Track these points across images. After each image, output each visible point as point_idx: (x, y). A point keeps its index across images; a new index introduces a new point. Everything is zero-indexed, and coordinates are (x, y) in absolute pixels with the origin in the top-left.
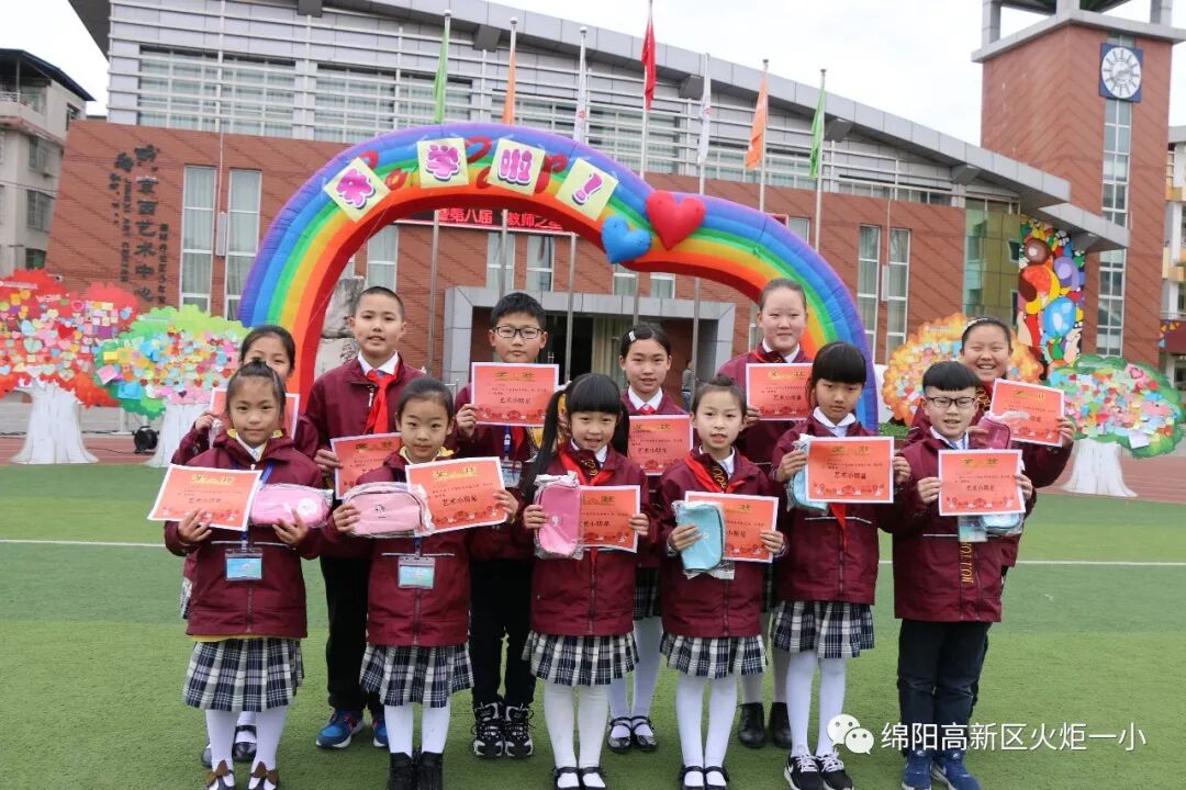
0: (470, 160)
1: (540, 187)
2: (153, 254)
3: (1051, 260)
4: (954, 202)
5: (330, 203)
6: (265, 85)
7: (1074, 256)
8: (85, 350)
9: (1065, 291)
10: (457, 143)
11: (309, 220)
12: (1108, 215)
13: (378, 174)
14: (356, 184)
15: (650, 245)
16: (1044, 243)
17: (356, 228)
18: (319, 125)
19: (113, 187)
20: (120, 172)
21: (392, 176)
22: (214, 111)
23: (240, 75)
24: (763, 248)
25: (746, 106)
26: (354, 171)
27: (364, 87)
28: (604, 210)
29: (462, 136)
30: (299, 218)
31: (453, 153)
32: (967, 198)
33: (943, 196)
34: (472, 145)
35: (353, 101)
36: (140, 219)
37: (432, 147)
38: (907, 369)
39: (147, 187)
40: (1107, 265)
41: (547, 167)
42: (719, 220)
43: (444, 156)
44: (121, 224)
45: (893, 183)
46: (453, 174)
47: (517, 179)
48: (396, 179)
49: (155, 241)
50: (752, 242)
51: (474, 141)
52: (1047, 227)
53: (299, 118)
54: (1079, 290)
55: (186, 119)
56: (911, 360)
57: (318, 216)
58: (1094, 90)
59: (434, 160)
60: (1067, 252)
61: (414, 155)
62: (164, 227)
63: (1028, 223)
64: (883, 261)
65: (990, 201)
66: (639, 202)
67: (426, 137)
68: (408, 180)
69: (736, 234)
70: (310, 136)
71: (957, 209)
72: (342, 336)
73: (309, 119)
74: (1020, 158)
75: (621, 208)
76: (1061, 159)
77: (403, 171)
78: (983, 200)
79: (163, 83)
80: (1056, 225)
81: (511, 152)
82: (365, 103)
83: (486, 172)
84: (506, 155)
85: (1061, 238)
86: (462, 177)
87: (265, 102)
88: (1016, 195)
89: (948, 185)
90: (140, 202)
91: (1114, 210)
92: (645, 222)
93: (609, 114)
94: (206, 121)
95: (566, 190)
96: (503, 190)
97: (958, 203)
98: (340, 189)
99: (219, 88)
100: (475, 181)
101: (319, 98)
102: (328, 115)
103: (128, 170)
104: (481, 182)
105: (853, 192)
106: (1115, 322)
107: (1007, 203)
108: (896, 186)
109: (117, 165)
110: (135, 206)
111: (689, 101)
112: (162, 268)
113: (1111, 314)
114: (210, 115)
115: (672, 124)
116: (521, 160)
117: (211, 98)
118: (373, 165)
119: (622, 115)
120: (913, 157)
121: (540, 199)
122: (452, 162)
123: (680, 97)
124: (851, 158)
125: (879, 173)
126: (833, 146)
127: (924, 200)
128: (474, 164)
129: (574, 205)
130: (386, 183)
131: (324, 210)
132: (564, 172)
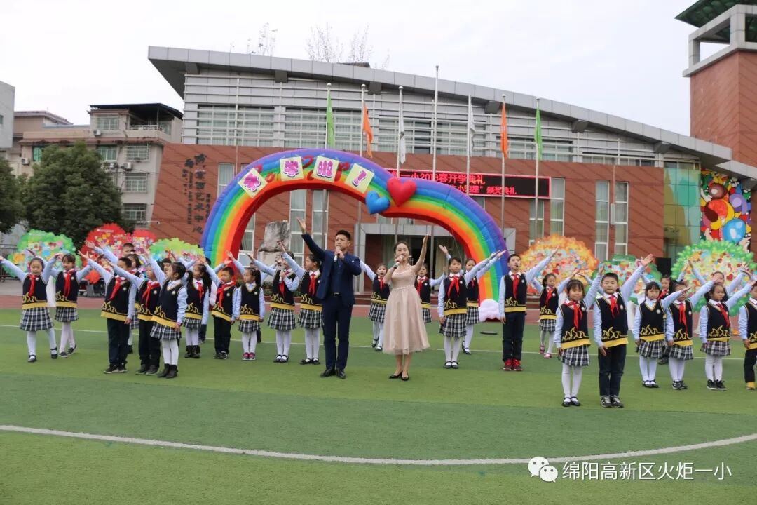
0: (304, 167)
1: (337, 179)
2: (203, 209)
3: (727, 196)
4: (656, 165)
5: (241, 190)
6: (260, 120)
7: (743, 193)
9: (738, 215)
10: (298, 159)
13: (262, 176)
14: (254, 180)
16: (722, 186)
17: (253, 201)
18: (286, 139)
19: (184, 176)
20: (187, 168)
21: (268, 176)
22: (233, 135)
23: (247, 115)
24: (448, 204)
25: (524, 115)
26: (251, 175)
27: (311, 117)
28: (367, 188)
29: (300, 155)
30: (227, 197)
31: (296, 164)
32: (665, 162)
33: (649, 161)
34: (304, 159)
35: (304, 125)
36: (197, 191)
37: (287, 162)
39: (200, 175)
41: (340, 169)
42: (425, 190)
43: (292, 166)
44: (188, 195)
45: (617, 155)
46: (296, 174)
47: (326, 175)
48: (270, 177)
49: (204, 203)
50: (443, 201)
52: (723, 176)
53: (276, 136)
54: (747, 214)
55: (220, 139)
56: (531, 259)
57: (235, 196)
59: (288, 168)
60: (738, 190)
61: (278, 166)
62: (209, 196)
63: (711, 174)
64: (612, 201)
65: (680, 163)
66: (384, 183)
67: (284, 157)
68: (276, 177)
69: (434, 197)
71: (658, 168)
72: (276, 251)
73: (282, 136)
75: (376, 187)
77: (274, 173)
78: (676, 162)
79: (209, 122)
80: (730, 175)
81: (323, 162)
82: (311, 126)
83: (311, 173)
84: (321, 163)
85: (734, 182)
86: (301, 175)
87: (259, 129)
88: (698, 158)
89: (653, 155)
90: (197, 183)
92: (387, 192)
93: (445, 124)
94: (230, 140)
95: (349, 179)
96: (319, 180)
98: (245, 183)
99: (236, 123)
100: (307, 177)
101: (287, 125)
102: (291, 134)
103: (191, 167)
104: (309, 177)
105: (592, 161)
107: (692, 163)
108: (619, 156)
109: (186, 165)
110: (194, 185)
111: (491, 115)
112: (207, 216)
114: (232, 137)
115: (482, 128)
116: (327, 166)
117: (233, 128)
118: (260, 171)
119: (453, 125)
120: (628, 139)
121: (339, 184)
122: (296, 168)
123: (486, 113)
124: (590, 142)
125: (608, 149)
126: (578, 135)
127: (638, 165)
128: (306, 169)
129: (354, 187)
130: (266, 180)
131: (238, 193)
132: (348, 171)
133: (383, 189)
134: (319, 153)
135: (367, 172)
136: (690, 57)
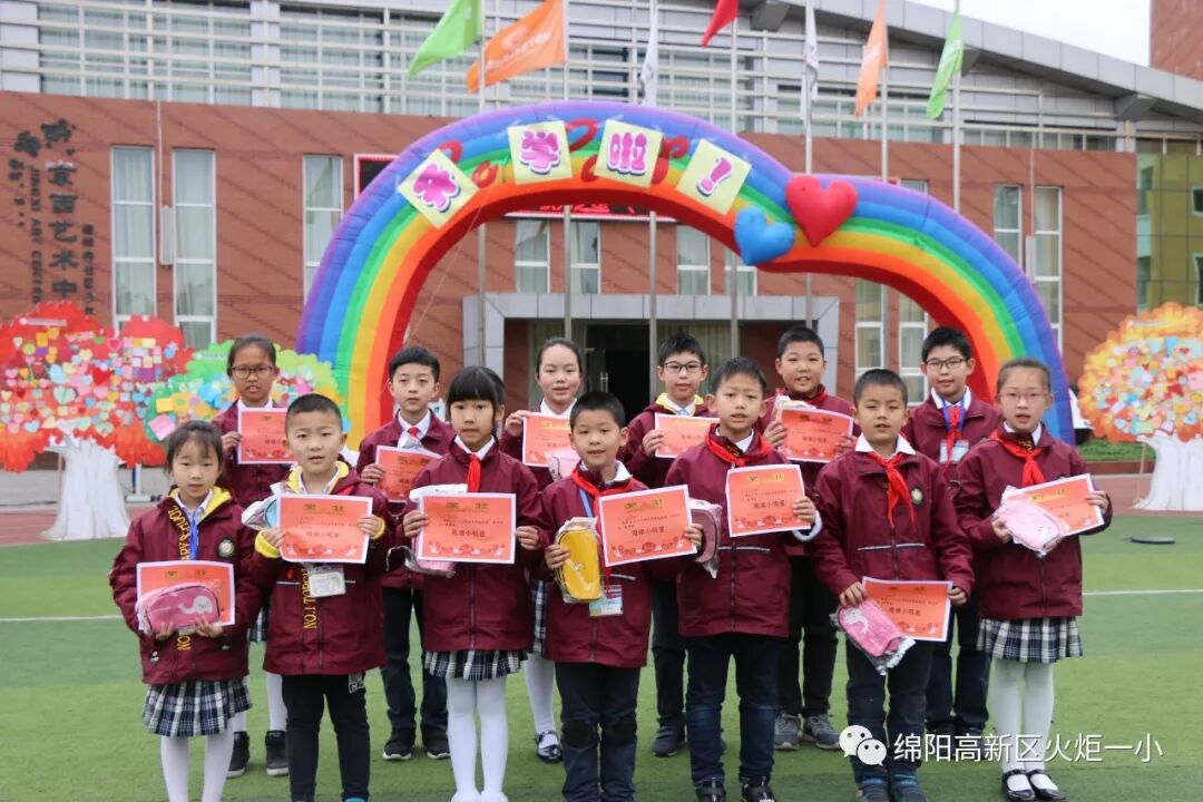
0: (573, 148)
1: (658, 177)
2: (75, 265)
4: (1120, 146)
5: (407, 207)
6: (212, 36)
8: (125, 398)
10: (557, 128)
11: (381, 229)
13: (463, 169)
14: (439, 182)
15: (792, 241)
17: (439, 236)
18: (285, 86)
19: (14, 177)
20: (23, 157)
21: (479, 171)
22: (145, 72)
23: (176, 21)
24: (926, 237)
26: (433, 167)
27: (343, 33)
28: (735, 201)
29: (561, 117)
30: (370, 226)
31: (552, 141)
32: (1138, 139)
33: (1105, 137)
34: (573, 129)
35: (328, 53)
36: (55, 219)
37: (526, 134)
38: (1106, 373)
39: (61, 176)
41: (665, 153)
42: (872, 206)
43: (540, 145)
44: (29, 227)
45: (1036, 125)
46: (553, 166)
47: (630, 169)
48: (484, 175)
49: (78, 248)
51: (577, 124)
55: (106, 82)
56: (1112, 363)
57: (393, 221)
59: (530, 150)
61: (505, 144)
62: (88, 229)
64: (1027, 232)
65: (1167, 140)
67: (518, 121)
68: (499, 175)
70: (275, 101)
71: (1125, 154)
73: (274, 79)
75: (757, 199)
77: (493, 164)
78: (1160, 140)
79: (71, 35)
81: (622, 136)
82: (345, 54)
83: (592, 161)
84: (616, 139)
86: (564, 168)
87: (212, 58)
89: (1113, 124)
90: (53, 196)
92: (784, 212)
94: (134, 85)
95: (689, 180)
96: (614, 182)
97: (1125, 146)
98: (417, 188)
99: (150, 40)
100: (580, 171)
101: (285, 51)
102: (297, 73)
103: (34, 154)
104: (587, 173)
105: (983, 141)
107: (1195, 142)
108: (1041, 129)
109: (18, 147)
110: (46, 202)
111: (764, 33)
112: (88, 283)
114: (139, 77)
115: (741, 66)
116: (633, 146)
117: (139, 54)
118: (455, 158)
120: (1063, 89)
121: (659, 192)
122: (551, 151)
123: (753, 29)
124: (978, 97)
125: (1017, 113)
127: (1078, 146)
128: (577, 153)
129: (701, 199)
130: (473, 180)
131: (399, 215)
132: (686, 157)
133: (772, 203)
134: (611, 115)
135: (733, 159)
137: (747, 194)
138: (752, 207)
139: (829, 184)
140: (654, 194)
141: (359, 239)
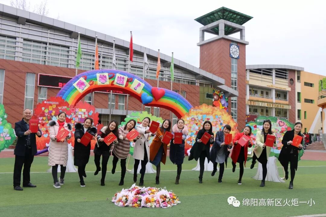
0: (110, 79)
1: (126, 85)
3: (220, 99)
4: (197, 84)
5: (75, 89)
6: (6, 44)
7: (225, 98)
9: (223, 107)
10: (106, 74)
11: (69, 93)
12: (233, 87)
13: (87, 82)
14: (82, 84)
15: (152, 100)
16: (218, 95)
17: (81, 95)
18: (23, 57)
21: (90, 82)
24: (177, 101)
25: (141, 57)
26: (81, 81)
28: (141, 91)
29: (107, 72)
30: (67, 92)
31: (105, 77)
32: (200, 83)
33: (194, 82)
34: (110, 75)
35: (34, 50)
37: (100, 75)
40: (233, 100)
41: (128, 81)
42: (168, 94)
43: (103, 78)
45: (181, 79)
46: (105, 82)
47: (121, 84)
48: (91, 83)
50: (175, 100)
51: (111, 74)
52: (219, 91)
53: (17, 54)
54: (227, 107)
57: (71, 92)
58: (229, 55)
59: (101, 78)
60: (224, 97)
61: (96, 77)
63: (214, 90)
65: (205, 84)
66: (150, 90)
67: (98, 72)
68: (94, 83)
69: (172, 98)
70: (21, 60)
71: (197, 86)
73: (21, 55)
74: (210, 72)
75: (146, 91)
76: (221, 73)
77: (93, 81)
78: (203, 84)
80: (221, 90)
81: (120, 77)
82: (37, 51)
83: (114, 81)
84: (118, 77)
85: (222, 94)
86: (108, 83)
87: (6, 49)
88: (212, 83)
89: (195, 80)
91: (234, 86)
92: (151, 94)
93: (107, 58)
95: (132, 86)
96: (117, 86)
98: (77, 85)
101: (24, 49)
102: (26, 54)
104: (112, 84)
106: (235, 116)
107: (209, 85)
113: (234, 113)
115: (124, 62)
116: (122, 79)
118: (85, 79)
120: (186, 72)
121: (126, 88)
122: (105, 79)
123: (127, 54)
126: (166, 69)
127: (189, 84)
128: (110, 80)
129: (134, 90)
130: (89, 84)
131: (73, 90)
132: (132, 82)
133: (149, 92)
134: (117, 72)
135: (141, 83)
136: (200, 38)
137: (144, 90)
138: (145, 93)
139: (159, 89)
140: (125, 89)
141: (65, 95)
